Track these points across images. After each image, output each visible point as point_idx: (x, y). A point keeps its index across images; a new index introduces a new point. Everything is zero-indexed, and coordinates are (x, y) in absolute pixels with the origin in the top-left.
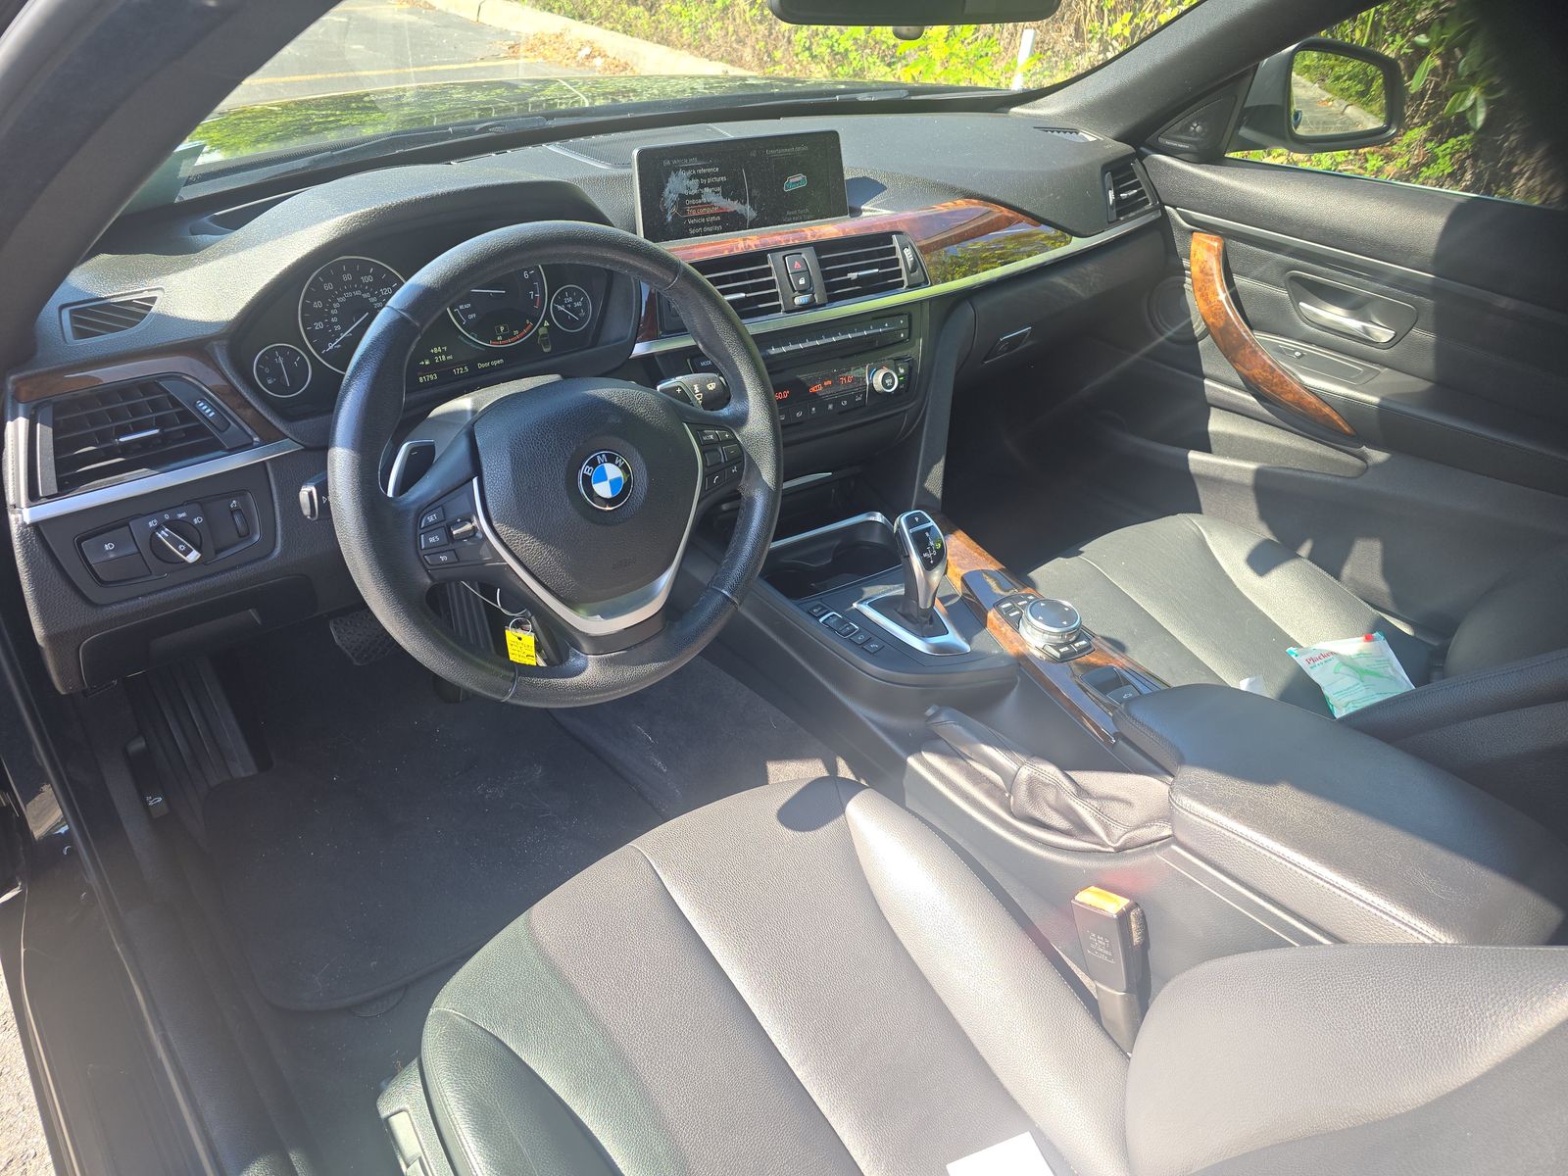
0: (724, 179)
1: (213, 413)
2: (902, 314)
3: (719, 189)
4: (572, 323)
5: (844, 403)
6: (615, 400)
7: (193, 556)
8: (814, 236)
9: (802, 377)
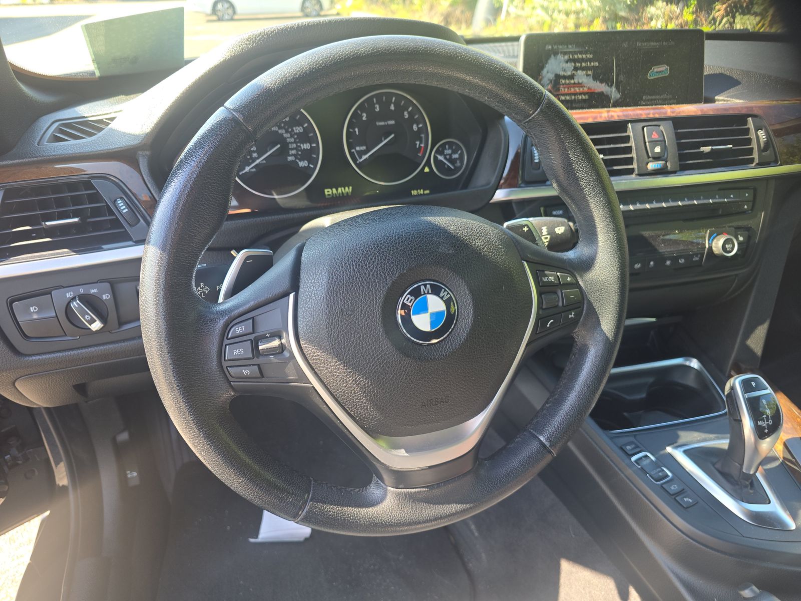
0: (596, 64)
1: (126, 210)
2: (746, 188)
3: (591, 72)
4: (449, 171)
5: (682, 261)
6: (452, 229)
7: (97, 326)
8: (673, 112)
9: (646, 234)
